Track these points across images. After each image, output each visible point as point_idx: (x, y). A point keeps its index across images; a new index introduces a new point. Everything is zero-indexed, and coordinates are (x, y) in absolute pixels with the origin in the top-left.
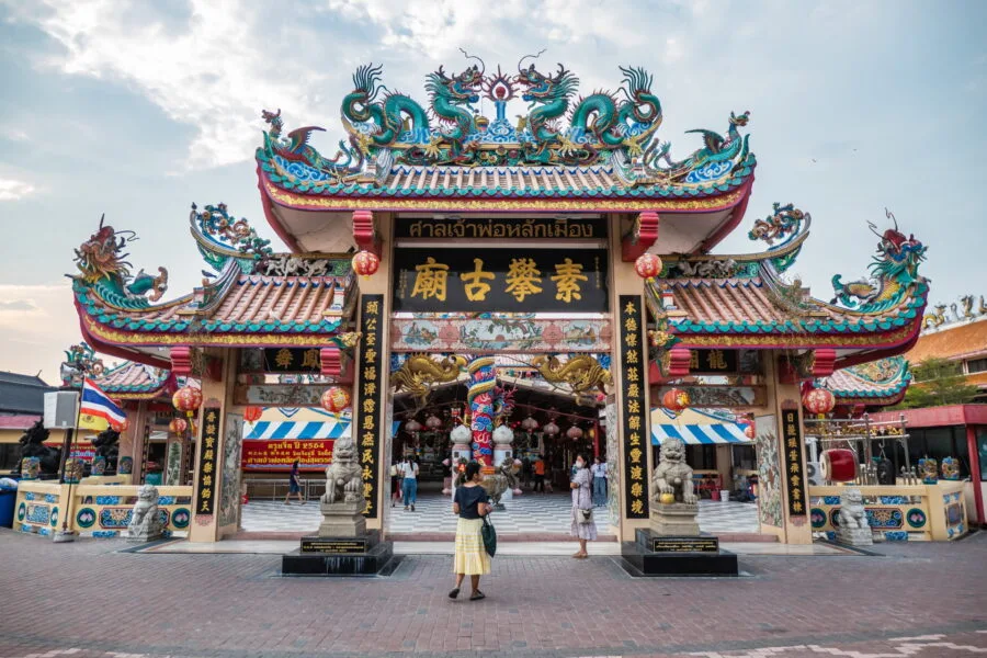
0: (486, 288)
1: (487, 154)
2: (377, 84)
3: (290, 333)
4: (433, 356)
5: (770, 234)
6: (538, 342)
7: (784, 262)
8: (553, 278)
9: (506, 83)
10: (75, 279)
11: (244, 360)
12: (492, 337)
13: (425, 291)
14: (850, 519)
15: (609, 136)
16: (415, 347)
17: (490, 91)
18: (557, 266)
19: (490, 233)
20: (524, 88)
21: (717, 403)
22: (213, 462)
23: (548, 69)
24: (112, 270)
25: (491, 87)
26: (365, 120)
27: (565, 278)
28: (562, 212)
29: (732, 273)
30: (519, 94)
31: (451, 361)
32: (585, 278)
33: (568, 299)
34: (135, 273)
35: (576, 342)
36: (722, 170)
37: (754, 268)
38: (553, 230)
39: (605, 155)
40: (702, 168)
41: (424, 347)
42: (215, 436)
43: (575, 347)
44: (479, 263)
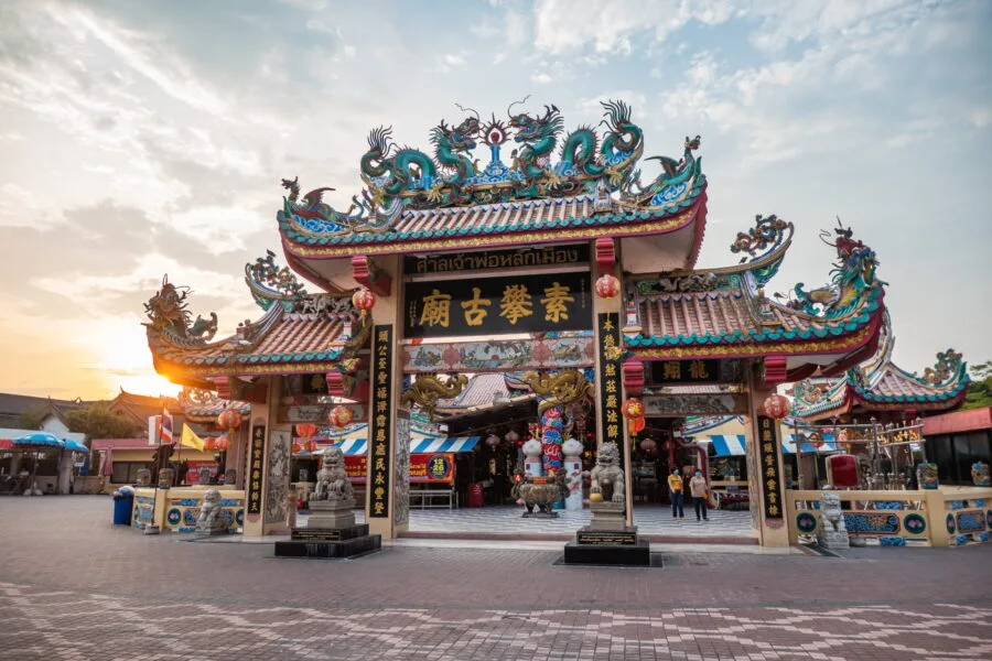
0: (483, 313)
1: (483, 194)
2: (388, 142)
3: (303, 362)
4: (439, 376)
5: (753, 246)
6: (529, 360)
7: (766, 273)
8: (543, 301)
9: (500, 128)
10: (148, 326)
11: (287, 385)
12: (489, 356)
13: (431, 318)
14: (827, 522)
15: (591, 167)
16: (423, 368)
17: (486, 138)
18: (546, 290)
19: (485, 265)
20: (515, 131)
21: (698, 411)
22: (260, 470)
23: (535, 112)
24: (176, 318)
25: (487, 134)
26: (381, 174)
27: (554, 300)
28: (525, 244)
29: (713, 286)
30: (511, 136)
31: (454, 380)
32: (571, 299)
33: (556, 320)
34: (193, 318)
35: (563, 358)
36: (679, 192)
37: (734, 281)
38: (541, 257)
39: (589, 185)
40: (662, 191)
41: (430, 368)
42: (262, 449)
43: (562, 363)
44: (477, 291)
